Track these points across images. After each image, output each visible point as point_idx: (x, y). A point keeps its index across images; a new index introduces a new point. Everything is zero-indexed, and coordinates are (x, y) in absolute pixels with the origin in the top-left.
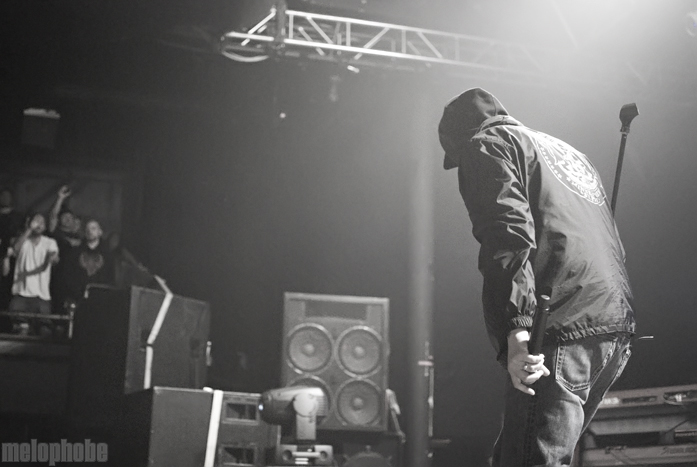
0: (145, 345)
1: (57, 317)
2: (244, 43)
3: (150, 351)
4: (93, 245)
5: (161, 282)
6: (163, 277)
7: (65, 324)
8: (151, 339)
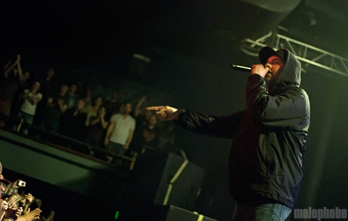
0: (169, 183)
1: (126, 158)
2: (253, 46)
3: (170, 187)
4: (151, 127)
5: (184, 154)
6: (185, 152)
7: (130, 162)
8: (173, 180)
